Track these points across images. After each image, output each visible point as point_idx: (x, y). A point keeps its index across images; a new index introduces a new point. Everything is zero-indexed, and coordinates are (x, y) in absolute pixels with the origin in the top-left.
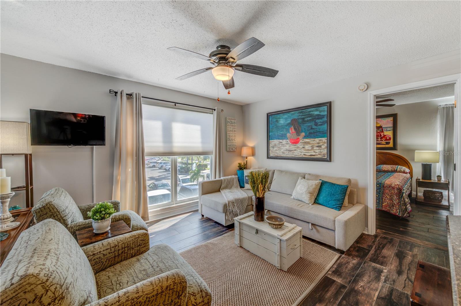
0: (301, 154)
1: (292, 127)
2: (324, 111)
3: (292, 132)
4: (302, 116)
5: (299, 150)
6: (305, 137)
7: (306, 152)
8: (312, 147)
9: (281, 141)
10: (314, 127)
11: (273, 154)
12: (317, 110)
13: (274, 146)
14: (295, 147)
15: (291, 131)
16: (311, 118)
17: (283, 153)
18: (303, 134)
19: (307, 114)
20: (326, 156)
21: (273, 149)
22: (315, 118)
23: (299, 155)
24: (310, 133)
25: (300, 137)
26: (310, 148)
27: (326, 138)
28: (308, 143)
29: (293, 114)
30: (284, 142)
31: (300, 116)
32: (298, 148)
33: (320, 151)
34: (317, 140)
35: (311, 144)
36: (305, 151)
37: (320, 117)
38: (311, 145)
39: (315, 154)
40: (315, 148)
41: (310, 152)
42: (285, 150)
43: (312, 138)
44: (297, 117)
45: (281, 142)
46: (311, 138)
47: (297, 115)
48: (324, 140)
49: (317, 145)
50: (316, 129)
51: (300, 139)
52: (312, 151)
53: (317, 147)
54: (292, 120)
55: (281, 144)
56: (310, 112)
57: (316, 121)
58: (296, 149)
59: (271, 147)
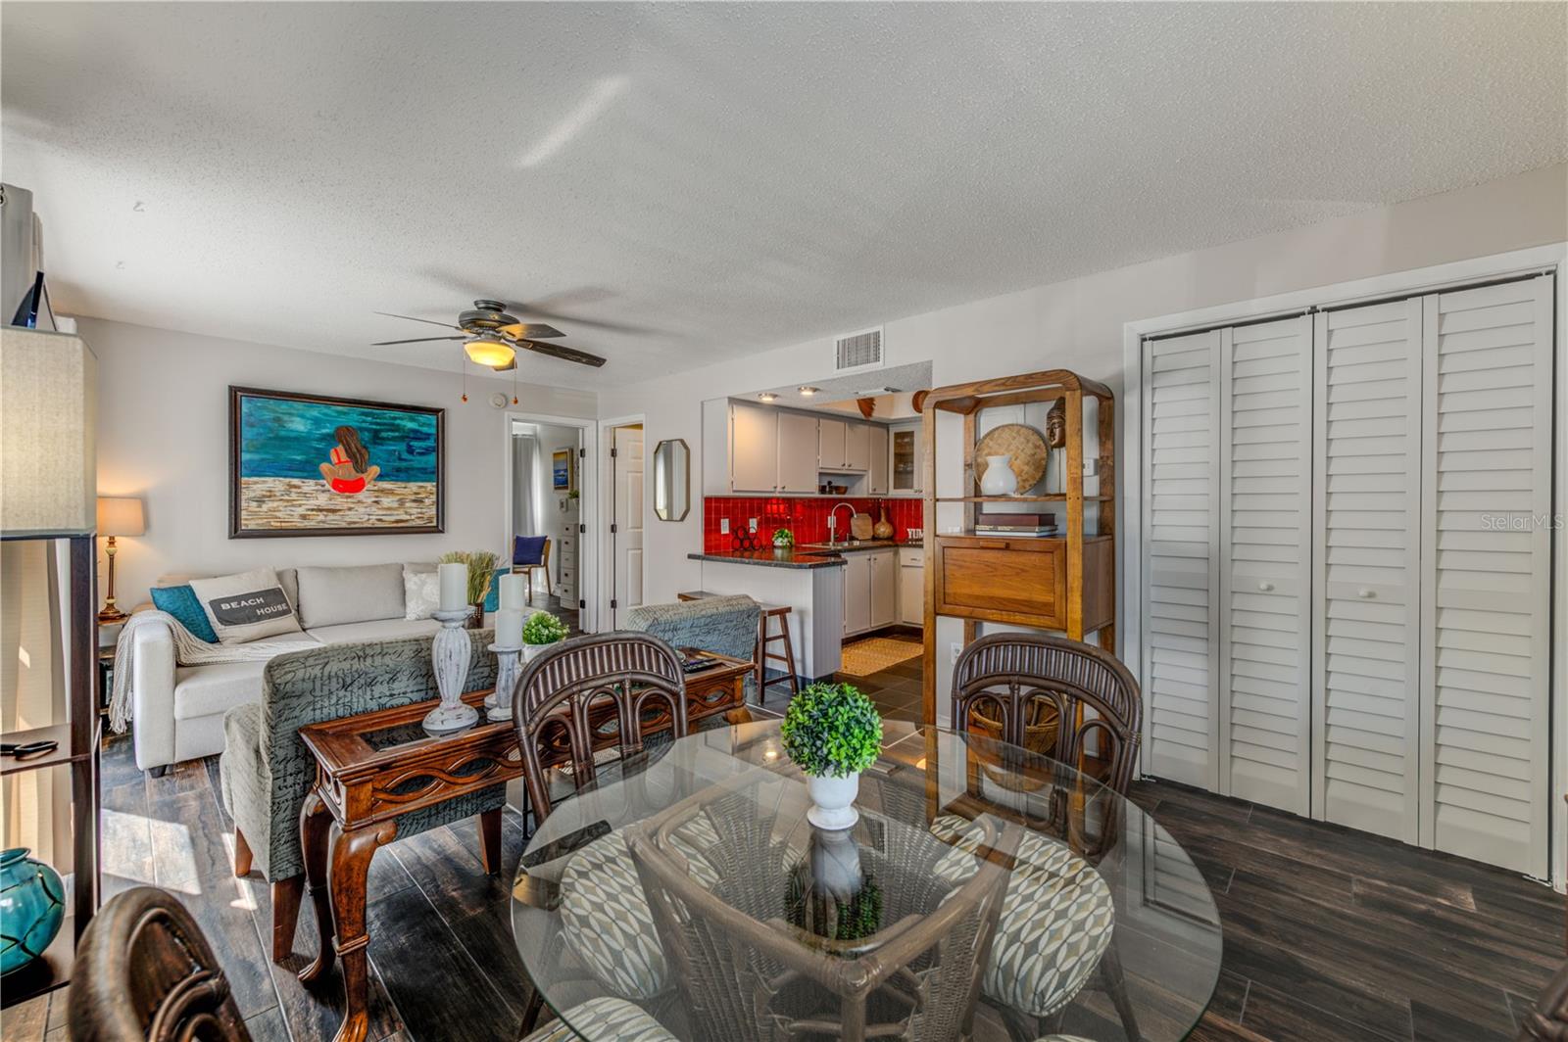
0: (369, 520)
1: (340, 448)
2: (429, 425)
3: (339, 459)
4: (371, 423)
5: (363, 510)
6: (381, 477)
7: (384, 513)
8: (402, 502)
9: (296, 482)
10: (405, 455)
11: (260, 522)
12: (412, 420)
13: (264, 496)
14: (349, 500)
15: (334, 458)
16: (397, 434)
17: (304, 517)
18: (375, 470)
19: (385, 421)
20: (435, 520)
21: (260, 506)
22: (407, 437)
23: (362, 523)
24: (399, 470)
25: (364, 476)
26: (396, 505)
27: (435, 484)
28: (391, 492)
29: (345, 414)
30: (309, 485)
31: (364, 421)
32: (361, 505)
33: (419, 510)
34: (413, 486)
35: (398, 494)
36: (381, 512)
37: (418, 435)
38: (398, 497)
39: (408, 517)
40: (408, 505)
41: (396, 513)
42: (313, 510)
43: (402, 481)
44: (358, 424)
45: (299, 487)
46: (397, 481)
47: (355, 417)
48: (431, 486)
49: (413, 497)
50: (411, 460)
51: (366, 482)
52: (401, 511)
53: (414, 501)
54: (338, 429)
55: (293, 490)
56: (395, 418)
57: (412, 443)
58: (352, 506)
59: (248, 499)
